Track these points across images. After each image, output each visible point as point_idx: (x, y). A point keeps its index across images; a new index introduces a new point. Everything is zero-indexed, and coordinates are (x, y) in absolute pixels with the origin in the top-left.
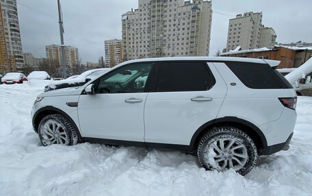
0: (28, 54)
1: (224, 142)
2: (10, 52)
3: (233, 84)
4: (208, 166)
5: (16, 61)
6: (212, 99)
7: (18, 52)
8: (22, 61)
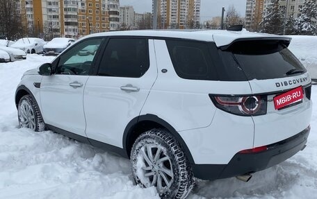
0: (128, 8)
1: (152, 149)
2: (104, 6)
3: (164, 71)
4: (137, 180)
5: (110, 19)
6: (139, 90)
7: (114, 6)
8: (117, 20)
